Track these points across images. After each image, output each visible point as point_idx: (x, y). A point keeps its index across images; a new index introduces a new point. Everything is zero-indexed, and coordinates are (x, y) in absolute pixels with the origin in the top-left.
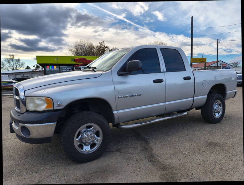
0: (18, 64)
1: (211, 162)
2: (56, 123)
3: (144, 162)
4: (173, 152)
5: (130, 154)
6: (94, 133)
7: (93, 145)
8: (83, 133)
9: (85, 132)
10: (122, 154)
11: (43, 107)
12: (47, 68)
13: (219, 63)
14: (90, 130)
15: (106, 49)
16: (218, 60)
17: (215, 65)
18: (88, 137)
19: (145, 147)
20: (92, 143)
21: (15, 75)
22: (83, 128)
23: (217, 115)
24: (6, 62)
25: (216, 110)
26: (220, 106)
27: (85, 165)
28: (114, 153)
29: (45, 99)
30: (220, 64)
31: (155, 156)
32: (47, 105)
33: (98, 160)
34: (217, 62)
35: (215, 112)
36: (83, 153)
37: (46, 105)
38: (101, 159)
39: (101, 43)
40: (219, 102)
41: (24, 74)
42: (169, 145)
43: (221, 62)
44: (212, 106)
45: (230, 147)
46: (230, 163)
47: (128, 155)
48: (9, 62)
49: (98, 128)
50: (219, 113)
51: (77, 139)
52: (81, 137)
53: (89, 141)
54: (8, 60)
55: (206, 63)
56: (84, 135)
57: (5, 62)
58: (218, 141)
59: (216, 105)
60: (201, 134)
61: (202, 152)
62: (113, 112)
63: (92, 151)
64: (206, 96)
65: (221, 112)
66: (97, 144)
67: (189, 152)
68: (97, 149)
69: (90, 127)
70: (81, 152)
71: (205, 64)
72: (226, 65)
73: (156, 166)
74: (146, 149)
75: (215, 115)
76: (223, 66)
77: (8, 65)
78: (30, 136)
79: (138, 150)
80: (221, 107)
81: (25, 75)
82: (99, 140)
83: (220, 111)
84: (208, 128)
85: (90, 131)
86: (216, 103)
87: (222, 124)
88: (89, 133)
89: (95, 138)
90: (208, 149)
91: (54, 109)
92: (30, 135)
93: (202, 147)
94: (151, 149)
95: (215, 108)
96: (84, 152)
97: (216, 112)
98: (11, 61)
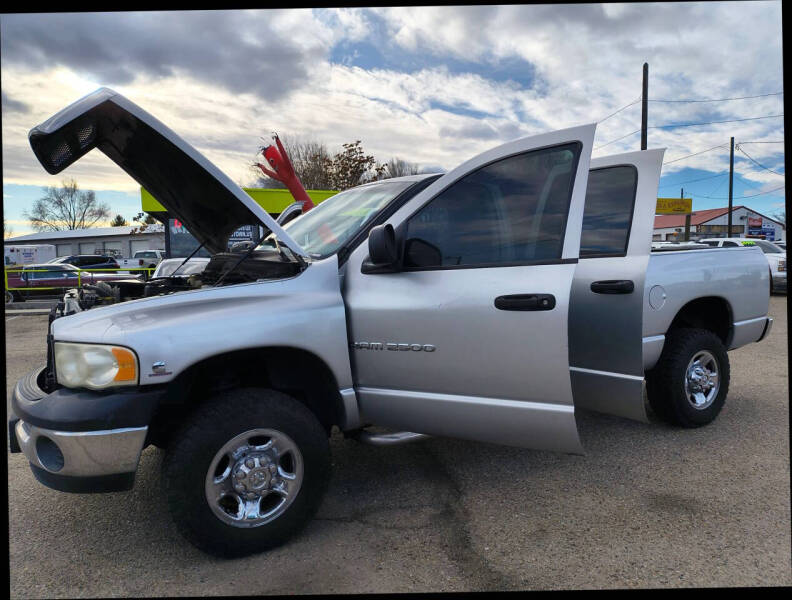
0: (89, 208)
1: (653, 567)
2: (146, 428)
3: (434, 562)
4: (534, 528)
5: (394, 532)
6: (274, 461)
7: (269, 501)
8: (238, 460)
9: (244, 455)
10: (369, 530)
11: (109, 377)
12: (174, 225)
13: (736, 215)
14: (263, 451)
15: (366, 165)
16: (733, 205)
17: (723, 221)
18: (251, 474)
19: (447, 506)
20: (265, 492)
21: (76, 247)
22: (236, 445)
23: (701, 400)
24: (51, 205)
25: (696, 383)
26: (712, 371)
27: (239, 565)
28: (342, 525)
29: (113, 350)
30: (742, 218)
31: (474, 540)
32: (120, 372)
33: (285, 550)
34: (731, 210)
35: (694, 391)
36: (237, 525)
37: (114, 372)
38: (294, 546)
39: (352, 145)
40: (709, 356)
41: (104, 243)
42: (528, 503)
43: (743, 213)
44: (682, 371)
45: (726, 515)
46: (717, 572)
47: (387, 533)
48: (60, 203)
49: (289, 445)
50: (706, 394)
51: (217, 482)
52: (231, 472)
53: (256, 485)
54: (57, 196)
55: (692, 217)
56: (240, 465)
57: (47, 203)
58: (692, 491)
59: (697, 365)
60: (638, 464)
61: (630, 531)
62: (342, 392)
63: (267, 518)
64: (663, 337)
65: (713, 389)
66: (284, 495)
67: (588, 530)
68: (283, 514)
69: (262, 440)
70: (228, 523)
71: (688, 217)
72: (761, 221)
73: (471, 576)
74: (448, 513)
75: (693, 399)
76: (752, 223)
77: (57, 212)
78: (62, 470)
79: (422, 518)
80: (715, 374)
81: (109, 246)
82: (289, 484)
83: (712, 386)
84: (668, 443)
85: (260, 454)
86: (695, 360)
87: (715, 429)
88: (257, 460)
89: (278, 475)
90: (651, 519)
91: (141, 383)
92: (63, 465)
93: (635, 514)
94: (466, 513)
95: (694, 376)
96: (241, 522)
97: (698, 391)
98: (66, 201)
